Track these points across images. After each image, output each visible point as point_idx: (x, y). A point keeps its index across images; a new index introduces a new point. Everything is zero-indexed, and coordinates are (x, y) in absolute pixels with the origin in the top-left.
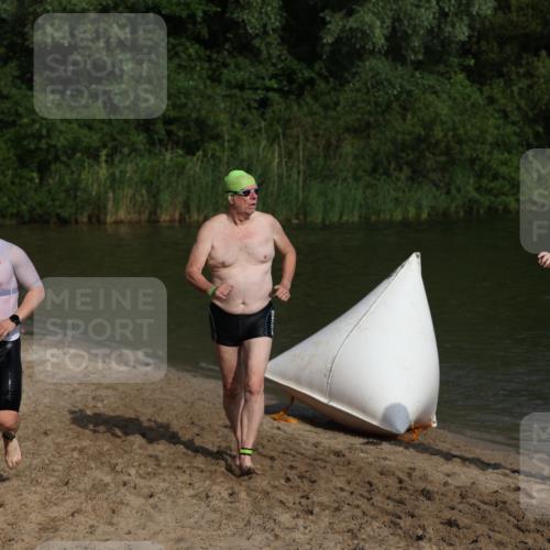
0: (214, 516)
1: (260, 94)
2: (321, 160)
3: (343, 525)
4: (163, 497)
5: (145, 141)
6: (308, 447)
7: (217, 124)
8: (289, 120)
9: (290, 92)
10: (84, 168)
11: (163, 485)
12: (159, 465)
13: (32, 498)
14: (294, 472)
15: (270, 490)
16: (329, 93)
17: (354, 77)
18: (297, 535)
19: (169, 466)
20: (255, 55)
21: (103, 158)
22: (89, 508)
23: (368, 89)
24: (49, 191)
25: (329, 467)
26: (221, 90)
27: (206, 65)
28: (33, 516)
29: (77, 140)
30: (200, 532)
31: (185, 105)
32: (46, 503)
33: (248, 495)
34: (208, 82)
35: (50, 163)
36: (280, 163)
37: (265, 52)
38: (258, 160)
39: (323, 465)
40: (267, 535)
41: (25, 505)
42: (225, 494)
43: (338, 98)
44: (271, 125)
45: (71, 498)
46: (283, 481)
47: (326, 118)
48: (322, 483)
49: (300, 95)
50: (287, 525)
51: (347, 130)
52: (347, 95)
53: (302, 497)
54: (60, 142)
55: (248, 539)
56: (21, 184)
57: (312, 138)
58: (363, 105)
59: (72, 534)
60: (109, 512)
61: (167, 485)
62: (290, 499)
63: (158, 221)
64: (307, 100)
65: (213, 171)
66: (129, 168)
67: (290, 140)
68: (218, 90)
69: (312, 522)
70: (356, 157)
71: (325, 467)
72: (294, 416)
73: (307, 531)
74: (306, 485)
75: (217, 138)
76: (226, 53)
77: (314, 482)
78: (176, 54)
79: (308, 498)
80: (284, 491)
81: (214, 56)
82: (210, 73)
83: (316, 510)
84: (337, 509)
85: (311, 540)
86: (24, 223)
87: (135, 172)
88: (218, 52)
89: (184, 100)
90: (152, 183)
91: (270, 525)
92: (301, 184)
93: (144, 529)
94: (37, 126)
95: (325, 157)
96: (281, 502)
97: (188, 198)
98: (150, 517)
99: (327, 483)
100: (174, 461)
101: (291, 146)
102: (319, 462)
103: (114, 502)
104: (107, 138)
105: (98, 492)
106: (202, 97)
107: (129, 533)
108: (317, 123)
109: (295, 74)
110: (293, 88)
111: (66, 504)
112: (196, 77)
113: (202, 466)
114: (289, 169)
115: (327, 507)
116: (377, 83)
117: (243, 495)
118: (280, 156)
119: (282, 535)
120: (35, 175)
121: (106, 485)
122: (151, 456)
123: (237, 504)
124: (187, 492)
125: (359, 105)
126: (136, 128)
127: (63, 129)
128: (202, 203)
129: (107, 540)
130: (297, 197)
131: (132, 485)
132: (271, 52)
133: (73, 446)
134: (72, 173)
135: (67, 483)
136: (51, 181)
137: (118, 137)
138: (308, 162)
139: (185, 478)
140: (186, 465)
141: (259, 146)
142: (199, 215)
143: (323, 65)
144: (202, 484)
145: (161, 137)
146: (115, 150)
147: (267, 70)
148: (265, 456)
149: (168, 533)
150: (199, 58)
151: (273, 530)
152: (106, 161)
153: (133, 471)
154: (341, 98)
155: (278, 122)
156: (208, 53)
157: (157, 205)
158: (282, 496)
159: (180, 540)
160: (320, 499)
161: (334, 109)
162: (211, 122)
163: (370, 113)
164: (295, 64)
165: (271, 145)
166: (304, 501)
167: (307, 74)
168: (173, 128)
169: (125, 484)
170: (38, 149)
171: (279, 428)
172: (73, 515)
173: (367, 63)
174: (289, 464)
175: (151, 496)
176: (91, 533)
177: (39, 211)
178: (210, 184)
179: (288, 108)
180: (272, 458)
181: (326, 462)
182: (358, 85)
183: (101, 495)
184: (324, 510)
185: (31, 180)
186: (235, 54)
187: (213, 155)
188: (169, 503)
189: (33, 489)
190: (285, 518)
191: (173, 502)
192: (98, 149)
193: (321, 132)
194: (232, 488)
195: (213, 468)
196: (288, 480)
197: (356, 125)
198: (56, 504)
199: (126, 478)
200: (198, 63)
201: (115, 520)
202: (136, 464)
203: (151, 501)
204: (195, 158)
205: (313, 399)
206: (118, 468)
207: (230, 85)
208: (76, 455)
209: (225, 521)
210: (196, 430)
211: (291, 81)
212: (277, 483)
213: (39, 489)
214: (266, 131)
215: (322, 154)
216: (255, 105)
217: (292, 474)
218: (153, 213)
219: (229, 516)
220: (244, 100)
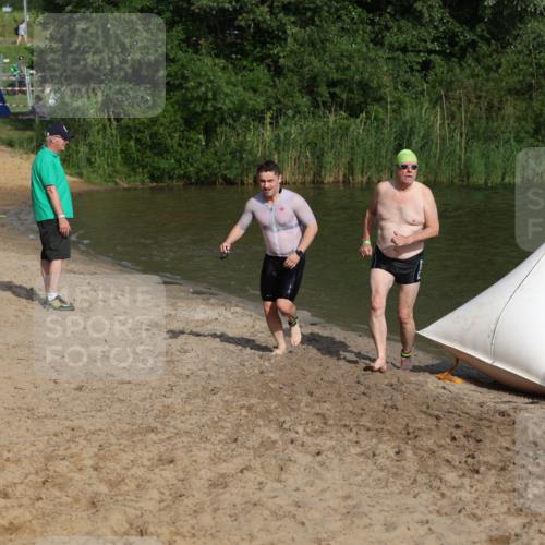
0: (381, 474)
1: (423, 56)
2: (484, 121)
3: (510, 484)
4: (330, 455)
5: (309, 103)
6: (473, 406)
7: (380, 87)
8: (451, 82)
9: (452, 55)
10: (249, 130)
11: (329, 443)
12: (325, 423)
13: (202, 455)
14: (459, 431)
15: (435, 448)
16: (491, 56)
17: (515, 39)
18: (463, 494)
19: (336, 425)
20: (417, 18)
21: (268, 120)
22: (258, 465)
23: (530, 51)
24: (216, 153)
25: (494, 426)
26: (383, 53)
27: (369, 28)
28: (202, 472)
29: (243, 103)
30: (367, 490)
31: (348, 68)
32: (216, 459)
33: (415, 453)
34: (371, 45)
35: (216, 126)
36: (442, 125)
37: (427, 15)
38: (420, 123)
39: (488, 424)
40: (433, 493)
41: (195, 461)
42: (392, 453)
43: (500, 60)
44: (433, 87)
45: (240, 455)
46: (448, 441)
47: (487, 80)
48: (487, 442)
49: (462, 57)
50: (454, 483)
51: (509, 91)
52: (509, 57)
53: (468, 456)
54: (225, 104)
55: (415, 497)
56: (188, 146)
57: (475, 101)
58: (525, 67)
59: (242, 491)
60: (277, 470)
61: (334, 443)
62: (456, 458)
63: (322, 183)
64: (469, 62)
65: (377, 132)
66: (294, 130)
67: (452, 102)
68: (381, 53)
69: (478, 480)
70: (518, 119)
71: (490, 427)
72: (459, 376)
73: (473, 490)
74: (471, 444)
75: (380, 100)
76: (388, 16)
77: (479, 441)
78: (339, 17)
79: (474, 458)
80: (449, 450)
81: (377, 19)
82: (373, 36)
83: (482, 469)
84: (503, 469)
85: (478, 498)
86: (191, 184)
87: (300, 134)
88: (381, 15)
89: (347, 63)
90: (316, 144)
91: (436, 483)
92: (463, 145)
93: (311, 486)
94: (203, 89)
95: (487, 118)
96: (448, 461)
97: (352, 160)
98: (318, 475)
99: (491, 442)
100: (341, 420)
101: (454, 108)
102: (484, 422)
103: (282, 459)
104: (272, 101)
105: (267, 450)
106: (365, 59)
107: (297, 490)
108: (479, 85)
109: (457, 36)
110: (456, 51)
111: (235, 460)
112: (358, 40)
113: (369, 425)
114: (452, 131)
115: (494, 467)
116: (539, 45)
117: (409, 453)
118: (443, 118)
119: (448, 493)
120: (201, 137)
121: (274, 442)
122: (318, 414)
123: (403, 462)
124: (355, 450)
125: (521, 67)
126: (299, 91)
127: (229, 91)
128: (366, 165)
129: (276, 497)
130: (460, 159)
131: (300, 442)
132: (433, 14)
133: (241, 403)
134: (238, 135)
135: (236, 440)
136: (217, 143)
137: (282, 100)
138: (471, 124)
139: (352, 436)
140: (353, 423)
141: (421, 109)
142: (362, 176)
143: (483, 27)
144: (368, 442)
145: (324, 99)
146: (280, 112)
147: (429, 33)
148: (430, 415)
149: (335, 490)
150: (362, 22)
151: (439, 489)
152: (271, 124)
153: (300, 429)
154: (503, 60)
155: (440, 84)
156: (370, 16)
157: (321, 166)
158: (448, 455)
159: (347, 497)
160: (486, 459)
161: (496, 71)
162: (374, 85)
163: (532, 75)
164: (457, 28)
165: (434, 107)
166: (470, 460)
167: (469, 36)
168: (337, 90)
169: (292, 442)
170: (204, 112)
171: (444, 388)
172: (242, 471)
173: (529, 26)
174: (453, 423)
175: (319, 454)
176: (260, 489)
177: (205, 172)
178: (373, 146)
179: (450, 70)
180: (438, 418)
181: (491, 421)
182: (519, 47)
183: (269, 452)
184: (490, 469)
185: (198, 142)
186: (397, 17)
187: (375, 117)
188: (336, 461)
189: (202, 445)
190: (451, 477)
191: (341, 459)
192: (262, 112)
193: (484, 94)
194: (399, 447)
195: (379, 426)
196: (454, 439)
197: (519, 87)
198: (225, 461)
199: (293, 435)
200: (361, 26)
201: (283, 477)
202: (303, 422)
203: (319, 458)
204: (358, 120)
205: (477, 359)
206: (286, 426)
207: (392, 48)
208: (244, 412)
209: (391, 479)
210: (362, 389)
211: (453, 43)
212: (442, 442)
213: (209, 446)
214: (428, 94)
215: (484, 116)
216: (418, 67)
217: (458, 433)
218: (318, 174)
219: (395, 475)
220: (406, 63)
